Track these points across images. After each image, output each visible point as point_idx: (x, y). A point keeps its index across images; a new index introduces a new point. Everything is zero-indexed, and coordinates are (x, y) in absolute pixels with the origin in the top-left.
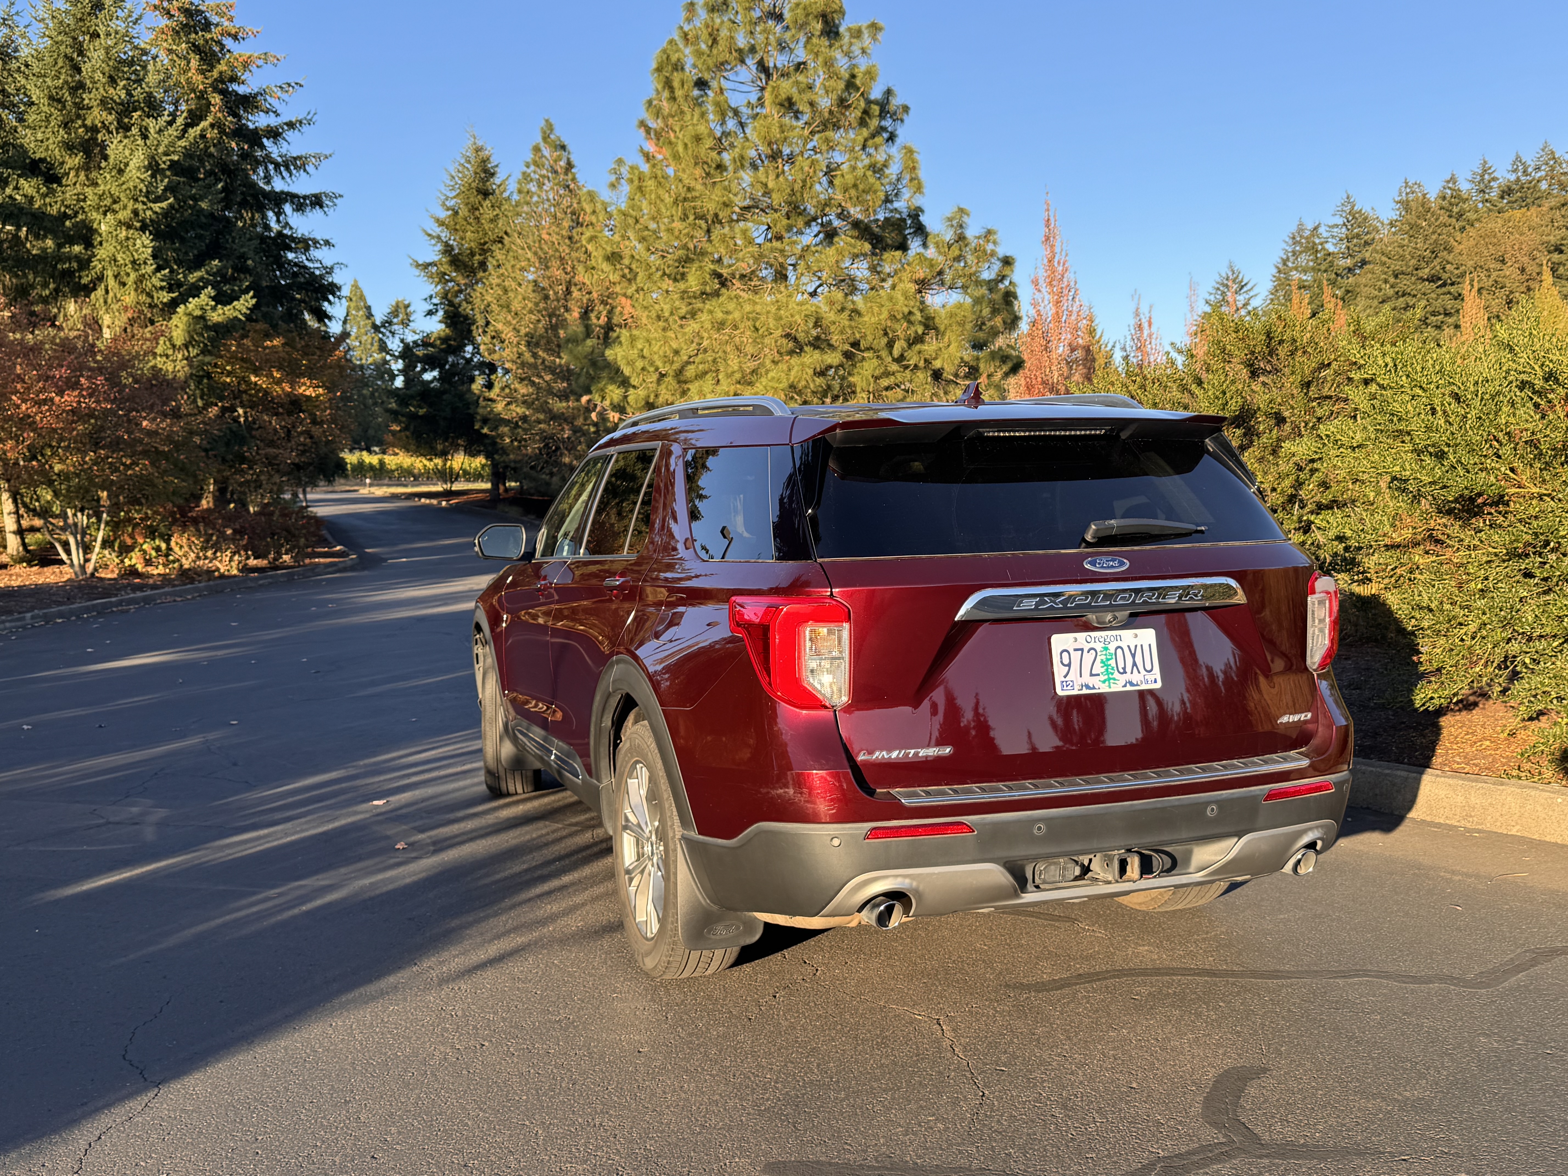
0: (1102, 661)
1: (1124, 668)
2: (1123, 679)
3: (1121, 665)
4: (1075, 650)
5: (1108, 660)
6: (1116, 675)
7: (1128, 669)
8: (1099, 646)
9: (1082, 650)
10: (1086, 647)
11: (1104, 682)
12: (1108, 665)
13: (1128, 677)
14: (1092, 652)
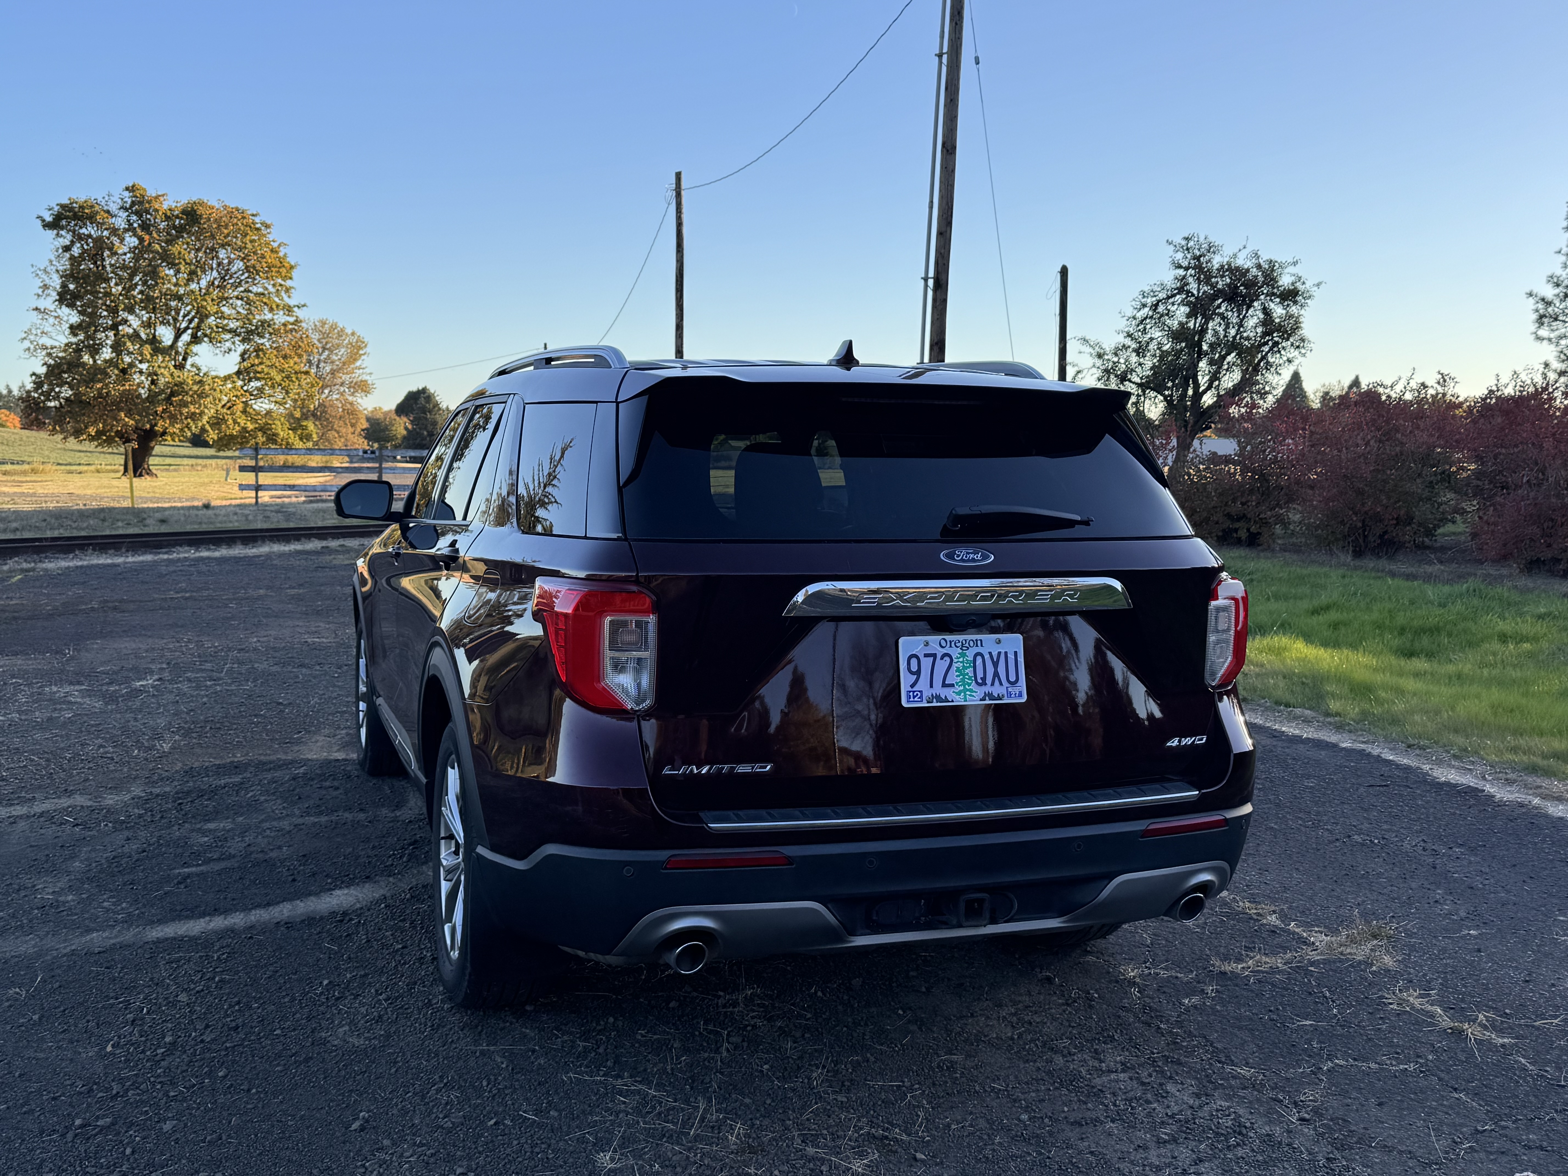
0: (958, 670)
1: (984, 679)
2: (980, 691)
3: (980, 674)
4: (926, 655)
5: (965, 668)
6: (973, 686)
7: (989, 680)
8: (955, 652)
9: (934, 656)
10: (940, 652)
11: (959, 693)
12: (964, 675)
13: (987, 689)
14: (947, 659)
